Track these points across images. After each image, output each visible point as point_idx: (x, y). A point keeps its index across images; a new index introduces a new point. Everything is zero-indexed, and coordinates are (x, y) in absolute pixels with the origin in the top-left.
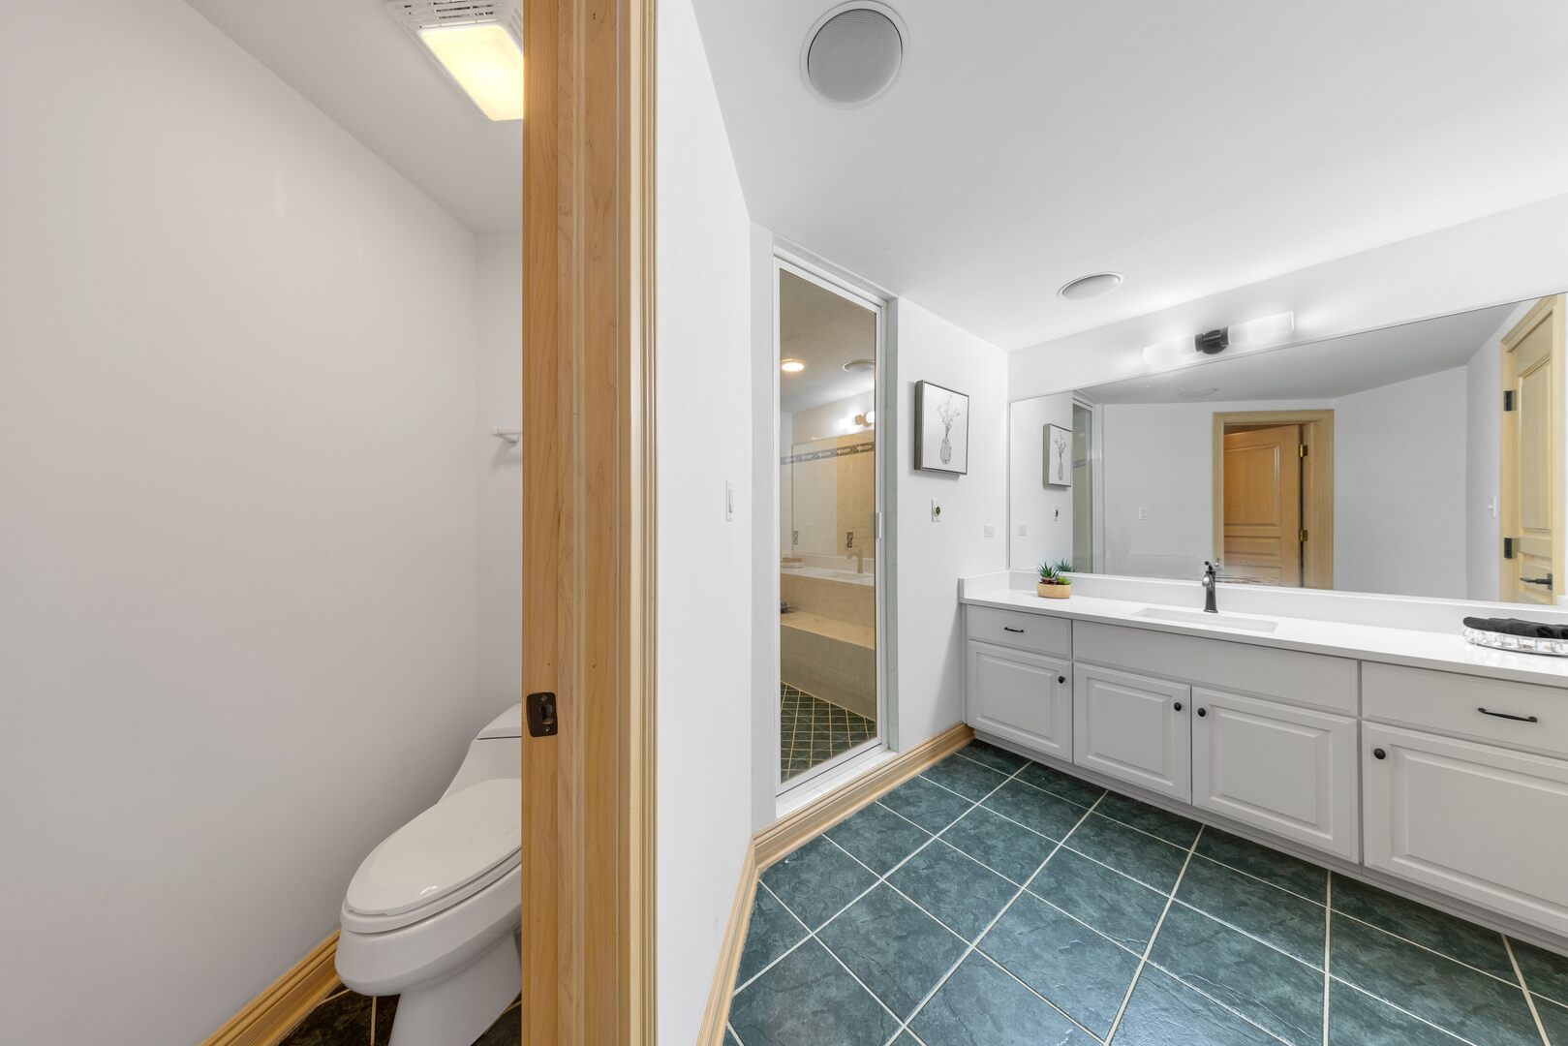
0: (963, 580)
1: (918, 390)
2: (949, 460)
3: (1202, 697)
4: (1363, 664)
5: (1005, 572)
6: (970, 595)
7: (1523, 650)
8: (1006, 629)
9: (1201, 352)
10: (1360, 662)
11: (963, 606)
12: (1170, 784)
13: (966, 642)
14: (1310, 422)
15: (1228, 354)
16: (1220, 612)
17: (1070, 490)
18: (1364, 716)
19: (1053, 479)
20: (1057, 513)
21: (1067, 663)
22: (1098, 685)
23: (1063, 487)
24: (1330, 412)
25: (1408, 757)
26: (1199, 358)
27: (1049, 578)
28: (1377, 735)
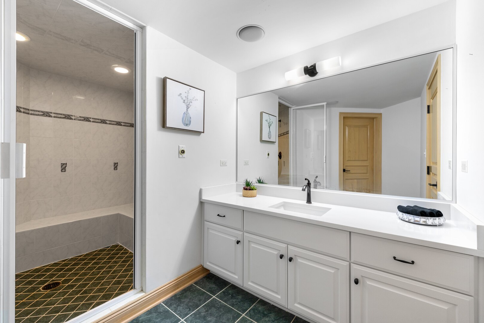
0: (202, 189)
1: (164, 82)
2: (190, 124)
3: (292, 251)
4: (352, 234)
5: (234, 183)
6: (205, 197)
7: (416, 222)
8: (218, 215)
9: (307, 76)
10: (350, 233)
11: (202, 203)
12: (279, 297)
13: (204, 222)
14: (375, 118)
15: (317, 77)
16: (312, 202)
17: (277, 143)
18: (352, 261)
19: (265, 138)
20: (268, 154)
21: (241, 233)
22: (253, 245)
23: (273, 142)
24: (381, 114)
25: (368, 283)
26: (307, 78)
27: (248, 187)
28: (358, 271)
